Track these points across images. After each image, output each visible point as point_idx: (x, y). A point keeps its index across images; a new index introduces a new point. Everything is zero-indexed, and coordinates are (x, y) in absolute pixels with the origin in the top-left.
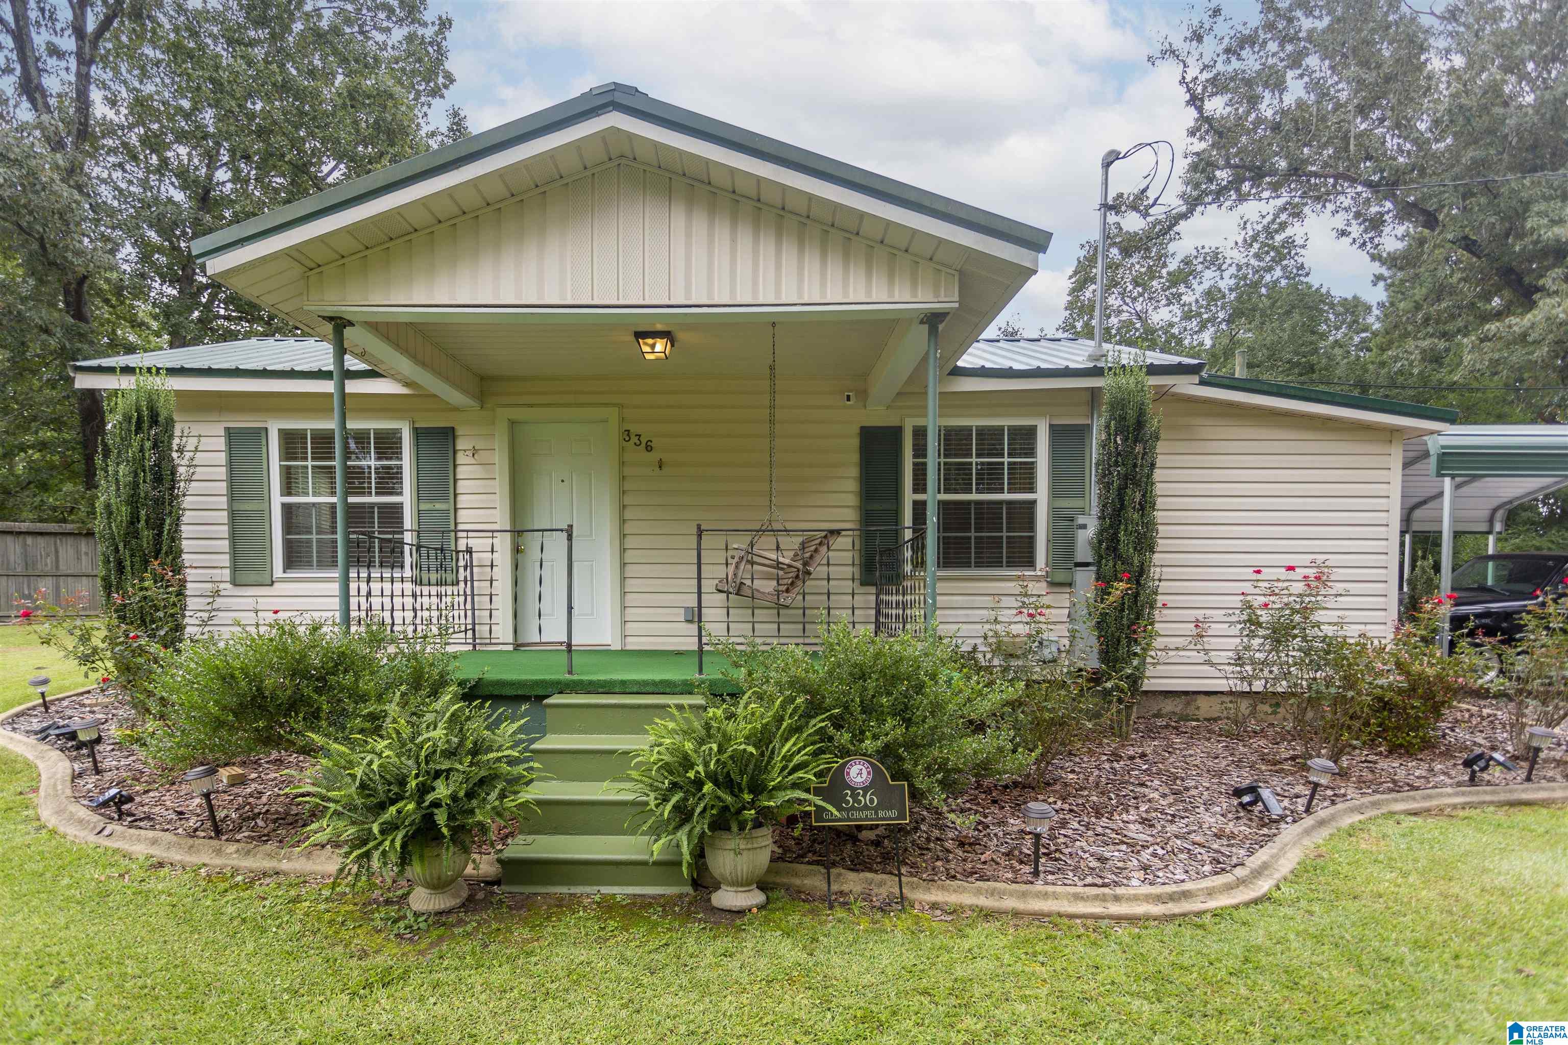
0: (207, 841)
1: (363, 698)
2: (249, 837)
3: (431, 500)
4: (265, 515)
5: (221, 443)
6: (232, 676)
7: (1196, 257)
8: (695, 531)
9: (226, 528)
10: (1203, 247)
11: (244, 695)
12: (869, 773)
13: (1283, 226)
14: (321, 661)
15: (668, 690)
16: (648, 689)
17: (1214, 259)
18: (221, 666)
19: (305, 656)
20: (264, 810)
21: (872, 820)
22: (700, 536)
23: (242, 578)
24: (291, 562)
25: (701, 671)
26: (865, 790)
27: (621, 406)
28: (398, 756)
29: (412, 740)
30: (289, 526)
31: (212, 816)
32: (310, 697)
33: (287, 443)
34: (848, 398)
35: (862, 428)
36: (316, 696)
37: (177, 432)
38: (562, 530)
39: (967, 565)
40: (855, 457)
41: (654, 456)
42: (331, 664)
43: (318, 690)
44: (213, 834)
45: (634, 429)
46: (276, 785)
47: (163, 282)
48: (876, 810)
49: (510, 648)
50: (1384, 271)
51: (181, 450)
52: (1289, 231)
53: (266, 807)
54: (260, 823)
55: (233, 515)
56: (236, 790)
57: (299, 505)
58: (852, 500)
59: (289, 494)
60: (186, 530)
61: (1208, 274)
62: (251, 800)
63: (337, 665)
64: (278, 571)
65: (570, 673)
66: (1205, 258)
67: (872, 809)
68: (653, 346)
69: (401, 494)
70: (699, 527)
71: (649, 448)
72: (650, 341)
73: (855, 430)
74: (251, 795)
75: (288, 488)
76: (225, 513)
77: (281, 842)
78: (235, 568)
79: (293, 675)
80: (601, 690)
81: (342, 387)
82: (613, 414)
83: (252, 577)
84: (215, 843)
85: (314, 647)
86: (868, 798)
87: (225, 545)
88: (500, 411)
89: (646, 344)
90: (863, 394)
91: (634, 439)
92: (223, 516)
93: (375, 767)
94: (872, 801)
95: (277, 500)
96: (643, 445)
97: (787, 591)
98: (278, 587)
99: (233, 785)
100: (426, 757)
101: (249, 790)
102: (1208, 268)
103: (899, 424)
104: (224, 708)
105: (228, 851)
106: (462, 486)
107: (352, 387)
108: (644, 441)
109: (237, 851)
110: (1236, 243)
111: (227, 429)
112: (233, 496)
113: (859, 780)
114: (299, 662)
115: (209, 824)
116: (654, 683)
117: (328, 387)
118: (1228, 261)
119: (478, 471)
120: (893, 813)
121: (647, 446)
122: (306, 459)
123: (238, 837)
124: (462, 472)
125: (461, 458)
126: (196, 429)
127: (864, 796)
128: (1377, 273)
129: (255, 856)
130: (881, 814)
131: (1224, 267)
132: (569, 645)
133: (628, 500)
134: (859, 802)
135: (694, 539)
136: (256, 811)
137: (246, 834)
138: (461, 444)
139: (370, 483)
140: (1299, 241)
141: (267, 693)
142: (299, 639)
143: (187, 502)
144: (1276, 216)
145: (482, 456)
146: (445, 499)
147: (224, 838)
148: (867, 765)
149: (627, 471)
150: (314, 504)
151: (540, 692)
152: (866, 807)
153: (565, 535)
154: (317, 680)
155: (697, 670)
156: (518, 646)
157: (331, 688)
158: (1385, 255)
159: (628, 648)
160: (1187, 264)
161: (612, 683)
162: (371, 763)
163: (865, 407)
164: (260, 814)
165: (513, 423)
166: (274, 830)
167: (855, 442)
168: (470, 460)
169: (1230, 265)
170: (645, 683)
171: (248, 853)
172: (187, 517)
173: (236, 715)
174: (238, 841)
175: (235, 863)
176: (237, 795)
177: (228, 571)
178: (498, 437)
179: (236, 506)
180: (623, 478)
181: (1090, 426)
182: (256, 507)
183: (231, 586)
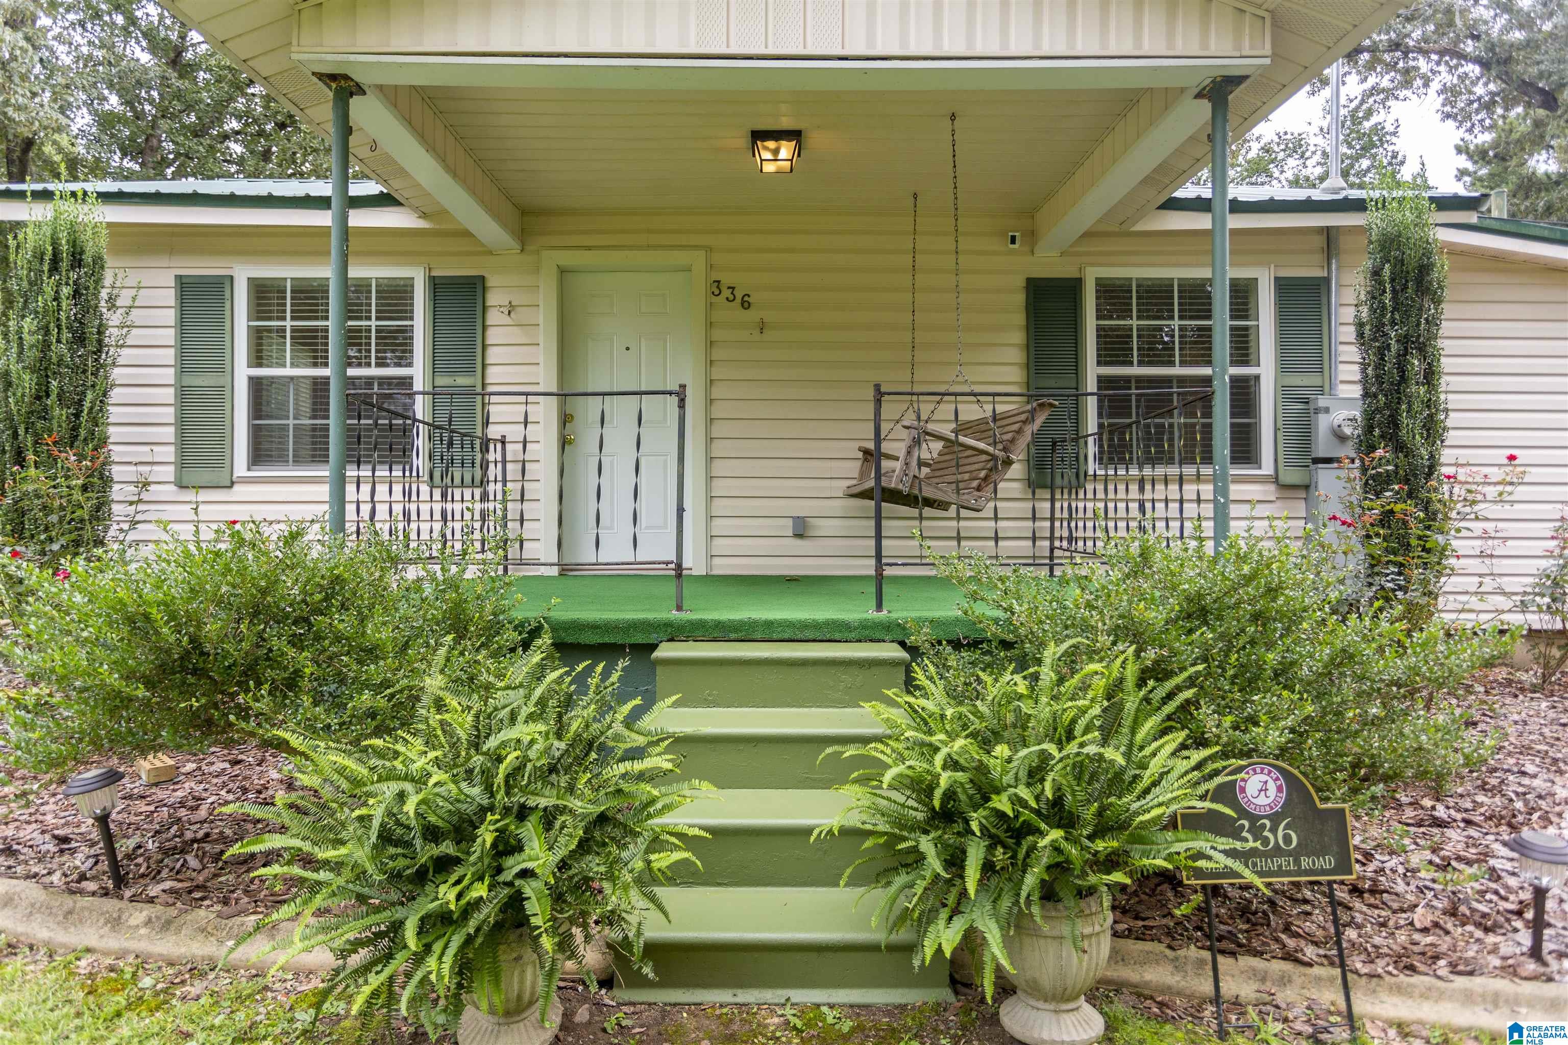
0: (96, 900)
1: (372, 653)
2: (172, 891)
3: (450, 373)
4: (223, 394)
5: (169, 297)
6: (147, 617)
7: (1278, 144)
8: (870, 393)
9: (171, 410)
10: (1286, 133)
11: (168, 652)
12: (1279, 789)
13: (1369, 113)
14: (303, 591)
15: (837, 636)
16: (809, 634)
17: (1296, 147)
18: (128, 601)
19: (277, 581)
20: (200, 834)
21: (1288, 874)
22: (878, 402)
23: (192, 476)
24: (258, 456)
25: (879, 607)
26: (1275, 819)
27: (709, 249)
28: (455, 779)
29: (475, 744)
30: (258, 407)
31: (111, 851)
32: (283, 654)
33: (258, 298)
34: (1013, 240)
35: (1029, 280)
36: (291, 652)
37: (108, 281)
38: (670, 393)
40: (1020, 318)
41: (752, 315)
42: (318, 597)
43: (296, 642)
44: (110, 884)
45: (726, 280)
46: (224, 785)
47: (124, 155)
48: (1296, 854)
49: (554, 571)
50: (1469, 166)
51: (112, 303)
52: (1374, 119)
53: (206, 828)
54: (193, 862)
55: (183, 394)
56: (160, 794)
57: (272, 380)
58: (1019, 374)
59: (260, 365)
60: (115, 413)
61: (1292, 162)
62: (182, 812)
63: (327, 599)
64: (241, 467)
65: (679, 608)
66: (1287, 145)
67: (1289, 854)
68: (776, 152)
69: (410, 365)
70: (877, 387)
71: (746, 304)
72: (771, 144)
73: (1018, 283)
74: (182, 804)
75: (258, 357)
76: (172, 390)
77: (225, 902)
78: (182, 464)
79: (256, 614)
80: (733, 636)
81: (343, 219)
82: (698, 260)
83: (205, 476)
84: (111, 905)
85: (292, 567)
86: (1280, 833)
87: (169, 433)
88: (545, 254)
89: (766, 148)
90: (1032, 236)
91: (726, 293)
92: (169, 395)
93: (410, 807)
94: (1287, 839)
95: (243, 372)
96: (739, 300)
97: (979, 489)
98: (240, 492)
99: (156, 785)
100: (507, 777)
101: (180, 794)
102: (1289, 156)
103: (1078, 276)
104: (129, 677)
105: (133, 922)
106: (493, 355)
107: (359, 219)
108: (739, 295)
109: (149, 922)
110: (1322, 129)
111: (179, 278)
112: (184, 365)
113: (1262, 800)
114: (264, 592)
115: (104, 866)
116: (816, 625)
117: (323, 219)
118: (1312, 148)
119: (515, 335)
120: (1327, 862)
121: (743, 302)
122: (283, 318)
123: (154, 890)
124: (493, 336)
125: (493, 317)
126: (133, 278)
127: (1274, 830)
128: (1461, 167)
129: (178, 931)
130: (1305, 863)
131: (1308, 154)
132: (679, 567)
133: (716, 374)
134: (1266, 841)
135: (871, 407)
136: (189, 835)
137: (168, 885)
138: (493, 299)
139: (369, 351)
140: (1389, 128)
141: (208, 647)
142: (266, 554)
143: (117, 374)
144: (1363, 102)
145: (521, 315)
146: (471, 371)
147: (128, 893)
148: (1275, 774)
149: (717, 334)
150: (292, 378)
151: (639, 639)
152: (1277, 851)
153: (675, 399)
154: (295, 623)
155: (873, 603)
156: (565, 569)
157: (318, 638)
158: (1472, 147)
159: (716, 572)
160: (1267, 151)
161: (753, 625)
162: (401, 797)
163: (1033, 252)
164: (194, 841)
165: (563, 271)
166: (216, 876)
167: (1020, 298)
168: (506, 320)
169: (1314, 153)
170: (804, 625)
171: (167, 925)
172: (116, 395)
173: (149, 684)
174: (151, 900)
175: (143, 946)
176: (161, 804)
177: (172, 468)
178: (541, 290)
179: (188, 380)
180: (711, 344)
181: (1327, 280)
182: (212, 383)
183: (172, 488)
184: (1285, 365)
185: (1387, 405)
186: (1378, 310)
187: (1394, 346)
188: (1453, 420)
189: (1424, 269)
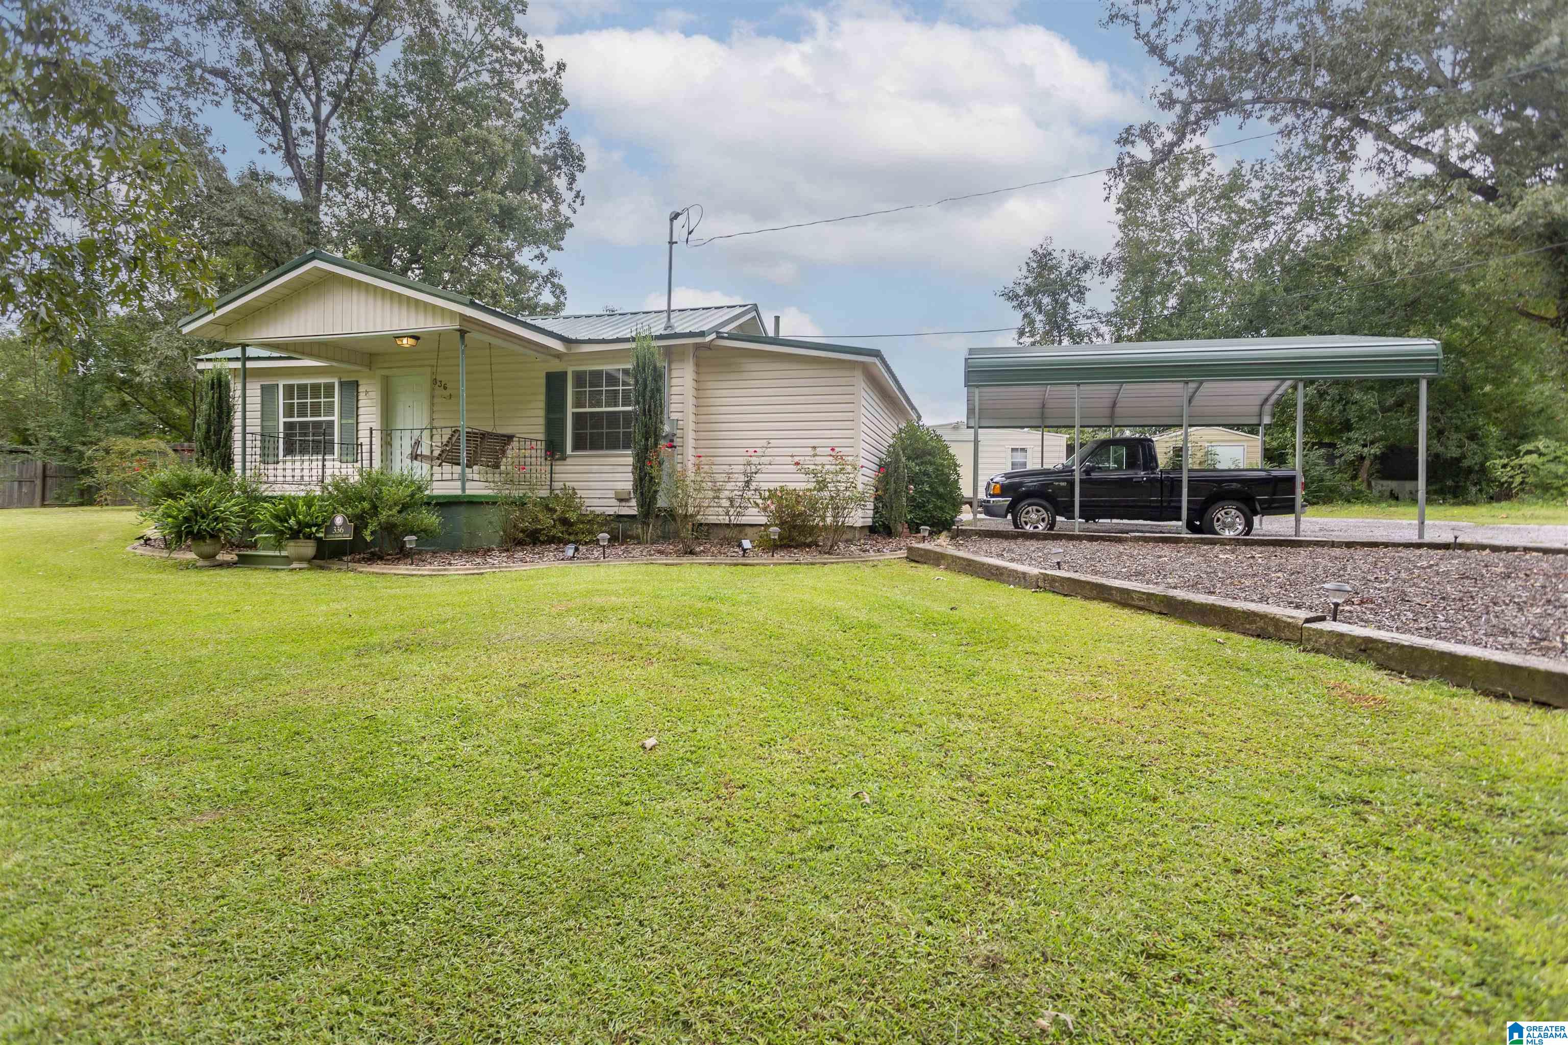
3: (347, 418)
5: (259, 392)
27: (431, 366)
30: (286, 433)
35: (547, 375)
39: (601, 448)
40: (543, 390)
41: (447, 393)
45: (439, 378)
55: (263, 428)
57: (291, 423)
58: (542, 413)
71: (445, 388)
73: (544, 374)
76: (260, 427)
78: (264, 455)
91: (438, 384)
95: (282, 420)
96: (443, 386)
98: (282, 465)
103: (565, 370)
106: (361, 411)
108: (443, 384)
111: (261, 385)
112: (263, 418)
119: (368, 403)
122: (294, 399)
124: (361, 404)
133: (435, 416)
138: (361, 389)
145: (370, 395)
146: (353, 418)
149: (435, 400)
150: (297, 422)
163: (549, 361)
165: (383, 377)
167: (543, 381)
168: (365, 397)
177: (260, 457)
180: (432, 404)
182: (272, 424)
183: (261, 464)
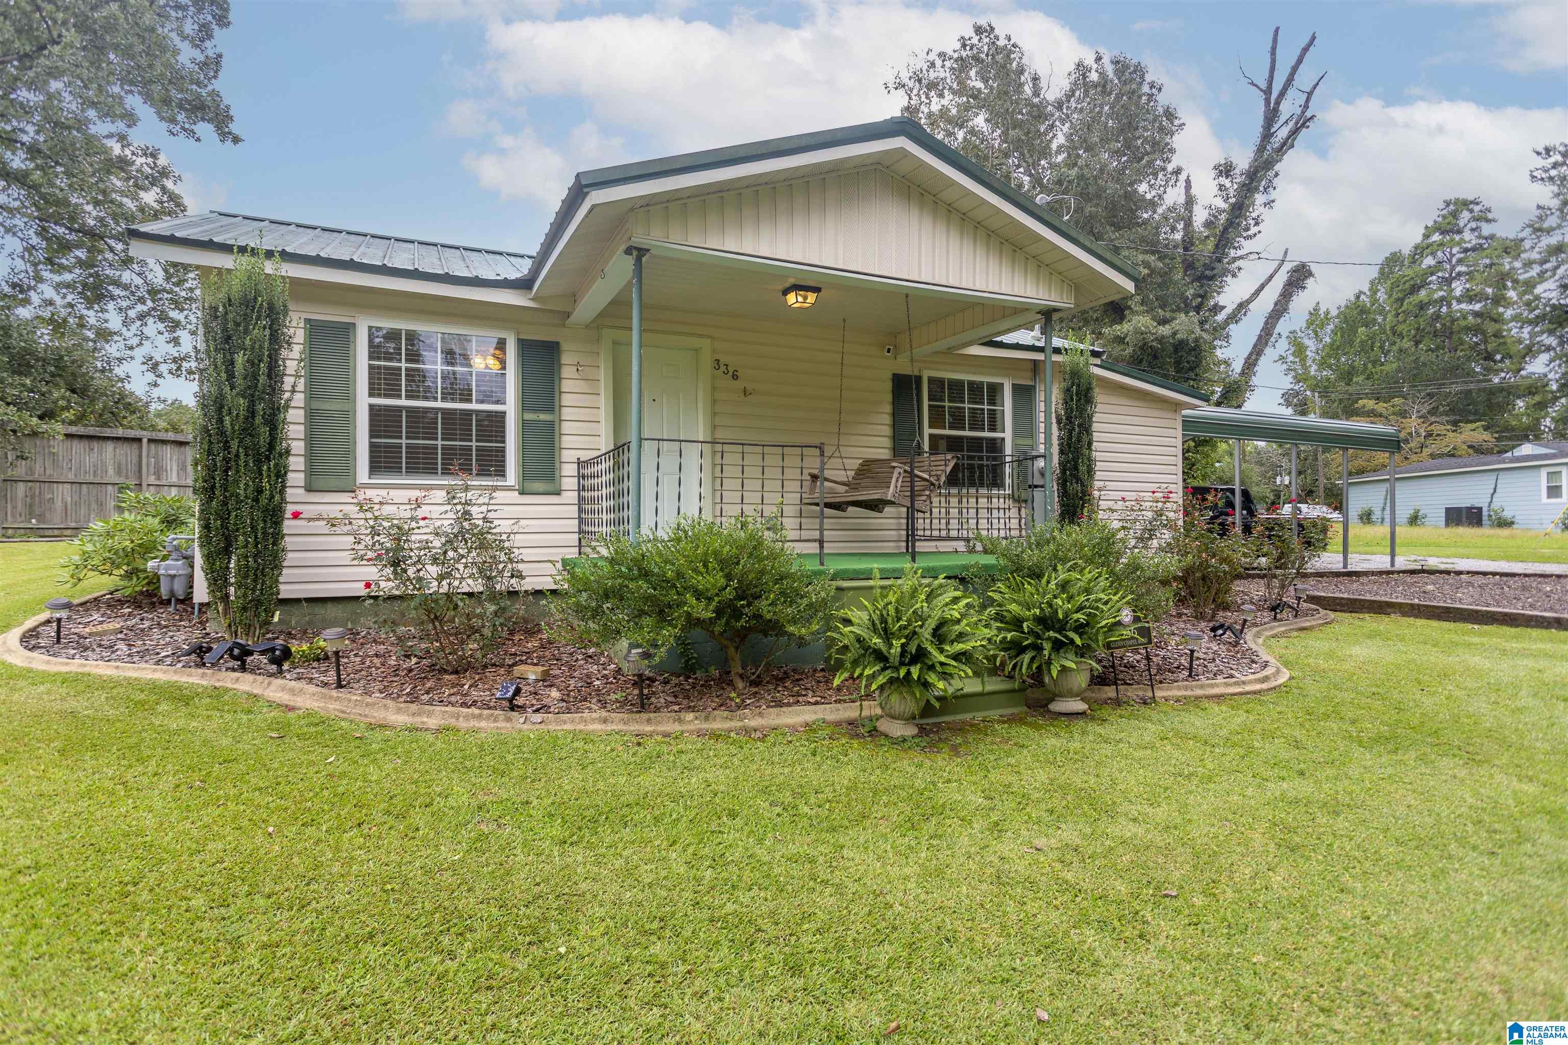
3: (534, 411)
4: (348, 416)
5: (299, 336)
9: (302, 428)
23: (320, 483)
24: (375, 467)
27: (713, 339)
30: (376, 429)
33: (377, 342)
34: (888, 351)
40: (889, 397)
41: (739, 384)
45: (724, 359)
55: (312, 415)
57: (389, 409)
58: (889, 431)
59: (379, 395)
64: (362, 475)
68: (805, 298)
69: (504, 403)
71: (735, 377)
73: (889, 376)
75: (377, 390)
76: (302, 412)
78: (311, 472)
82: (706, 344)
83: (332, 482)
87: (300, 446)
88: (606, 331)
90: (896, 349)
91: (723, 368)
92: (300, 415)
95: (363, 401)
96: (731, 373)
98: (362, 494)
103: (918, 374)
106: (566, 399)
108: (731, 370)
111: (307, 321)
112: (312, 394)
119: (581, 386)
121: (733, 376)
122: (400, 361)
125: (566, 372)
133: (717, 421)
138: (566, 359)
139: (471, 390)
149: (718, 395)
150: (406, 408)
163: (896, 358)
165: (615, 343)
167: (889, 386)
177: (302, 475)
178: (602, 356)
179: (315, 405)
180: (714, 401)
181: (1034, 387)
182: (338, 407)
183: (302, 491)
184: (1016, 434)
185: (1073, 458)
186: (1068, 410)
187: (1077, 429)
188: (1099, 466)
189: (1089, 389)
